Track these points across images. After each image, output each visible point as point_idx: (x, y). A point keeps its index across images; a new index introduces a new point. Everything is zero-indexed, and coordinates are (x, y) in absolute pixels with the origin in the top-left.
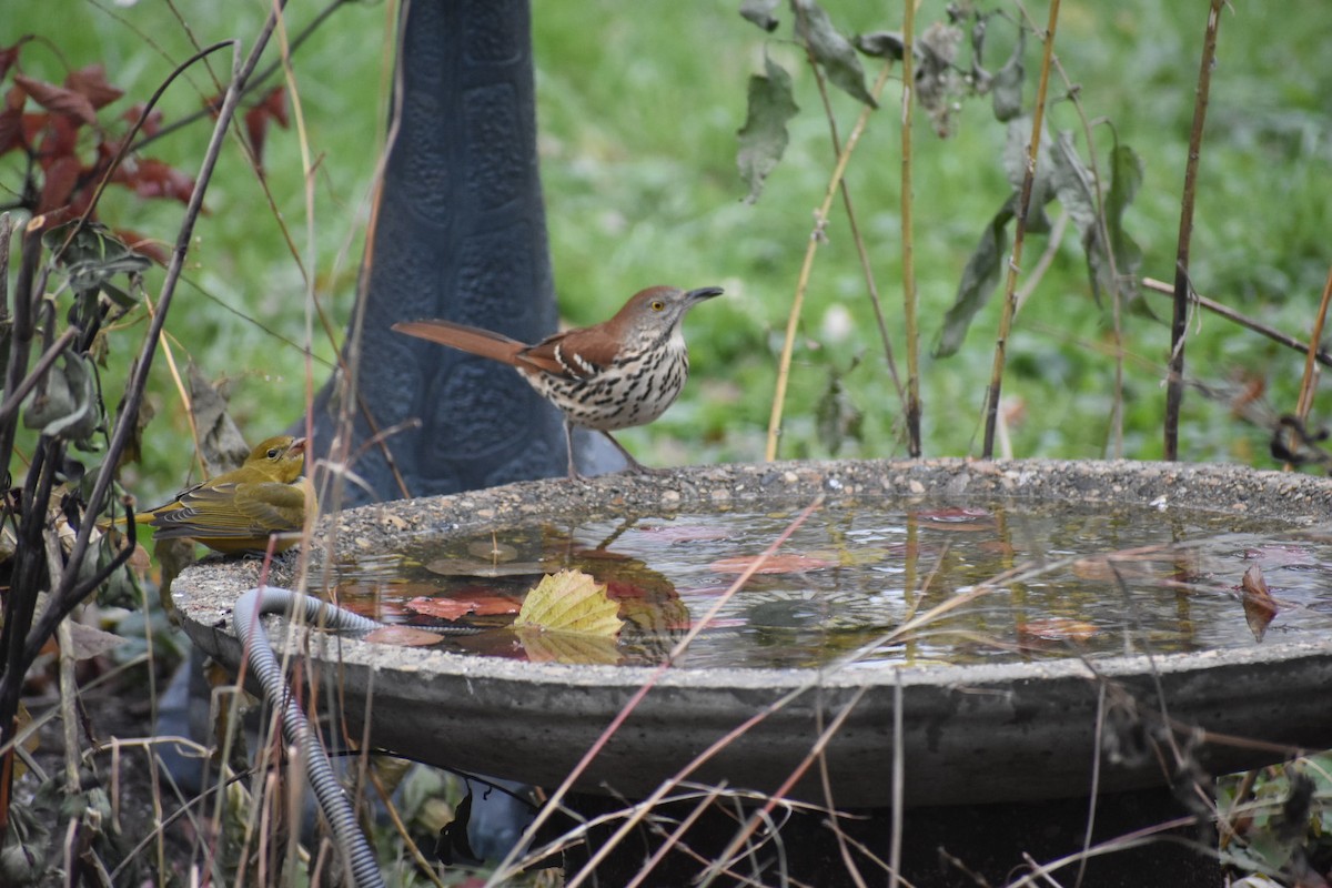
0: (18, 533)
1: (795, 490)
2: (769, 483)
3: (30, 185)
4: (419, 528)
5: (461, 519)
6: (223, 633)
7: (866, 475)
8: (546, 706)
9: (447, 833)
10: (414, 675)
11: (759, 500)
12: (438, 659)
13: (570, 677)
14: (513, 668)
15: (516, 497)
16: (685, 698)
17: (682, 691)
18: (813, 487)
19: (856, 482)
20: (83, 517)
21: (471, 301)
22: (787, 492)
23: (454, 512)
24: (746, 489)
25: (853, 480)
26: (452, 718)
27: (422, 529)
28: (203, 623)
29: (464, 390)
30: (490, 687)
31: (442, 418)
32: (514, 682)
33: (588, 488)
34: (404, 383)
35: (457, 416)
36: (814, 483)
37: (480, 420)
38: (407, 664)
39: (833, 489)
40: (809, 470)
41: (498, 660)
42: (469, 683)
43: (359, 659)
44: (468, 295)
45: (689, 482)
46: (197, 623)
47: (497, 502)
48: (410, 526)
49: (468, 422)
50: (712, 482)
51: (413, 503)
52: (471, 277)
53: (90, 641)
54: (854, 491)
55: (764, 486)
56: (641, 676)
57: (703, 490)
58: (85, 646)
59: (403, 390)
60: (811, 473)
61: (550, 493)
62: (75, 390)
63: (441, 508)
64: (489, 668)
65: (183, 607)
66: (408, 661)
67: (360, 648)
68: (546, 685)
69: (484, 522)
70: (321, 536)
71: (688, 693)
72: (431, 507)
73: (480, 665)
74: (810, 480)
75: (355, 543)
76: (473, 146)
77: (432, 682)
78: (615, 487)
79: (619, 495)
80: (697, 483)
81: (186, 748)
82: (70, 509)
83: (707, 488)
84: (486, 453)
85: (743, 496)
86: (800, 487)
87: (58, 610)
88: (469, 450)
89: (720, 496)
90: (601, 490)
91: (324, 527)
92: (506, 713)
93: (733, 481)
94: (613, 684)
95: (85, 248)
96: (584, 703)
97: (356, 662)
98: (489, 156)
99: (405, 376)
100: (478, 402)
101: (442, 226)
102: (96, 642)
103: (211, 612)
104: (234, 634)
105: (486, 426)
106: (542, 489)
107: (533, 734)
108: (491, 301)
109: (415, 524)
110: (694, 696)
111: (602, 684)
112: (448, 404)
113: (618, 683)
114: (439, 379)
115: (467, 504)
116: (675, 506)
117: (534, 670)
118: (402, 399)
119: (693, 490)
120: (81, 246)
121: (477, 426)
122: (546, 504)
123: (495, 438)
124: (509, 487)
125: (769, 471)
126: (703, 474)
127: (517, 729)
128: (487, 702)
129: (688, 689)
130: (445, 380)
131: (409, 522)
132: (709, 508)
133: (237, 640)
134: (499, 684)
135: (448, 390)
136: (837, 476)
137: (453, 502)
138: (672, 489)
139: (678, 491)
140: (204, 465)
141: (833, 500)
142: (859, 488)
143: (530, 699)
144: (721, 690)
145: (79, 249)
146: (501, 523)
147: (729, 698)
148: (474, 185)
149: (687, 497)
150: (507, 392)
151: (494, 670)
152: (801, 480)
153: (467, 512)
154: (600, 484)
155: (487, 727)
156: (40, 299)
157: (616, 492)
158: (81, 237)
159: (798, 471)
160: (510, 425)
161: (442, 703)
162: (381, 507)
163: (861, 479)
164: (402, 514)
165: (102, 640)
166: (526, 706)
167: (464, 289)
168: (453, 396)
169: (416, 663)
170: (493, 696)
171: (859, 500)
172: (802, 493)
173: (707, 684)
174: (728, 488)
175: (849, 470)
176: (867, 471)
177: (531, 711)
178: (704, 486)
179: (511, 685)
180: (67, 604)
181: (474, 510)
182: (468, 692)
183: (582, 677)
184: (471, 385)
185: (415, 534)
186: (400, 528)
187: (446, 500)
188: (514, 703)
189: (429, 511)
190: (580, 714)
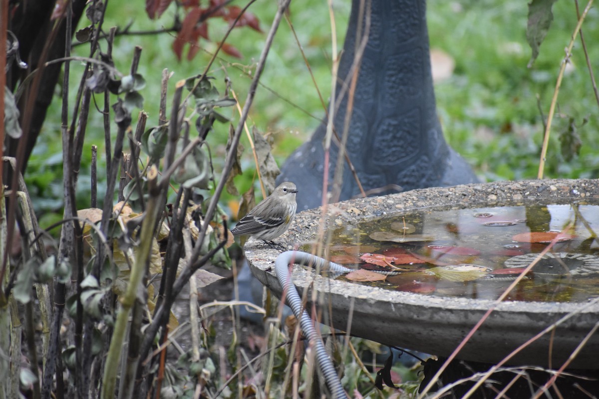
0: (170, 226)
1: (555, 195)
2: (542, 191)
3: (177, 19)
4: (366, 214)
5: (388, 209)
6: (270, 274)
7: (591, 188)
8: (431, 318)
9: (380, 374)
10: (365, 301)
11: (537, 200)
12: (377, 292)
13: (444, 304)
14: (415, 298)
15: (415, 198)
16: (502, 317)
17: (500, 313)
18: (564, 193)
19: (587, 191)
20: (202, 223)
21: (392, 87)
22: (551, 196)
23: (384, 205)
24: (530, 194)
25: (585, 190)
26: (383, 322)
27: (368, 215)
28: (260, 268)
29: (388, 131)
30: (403, 308)
31: (377, 145)
32: (415, 306)
33: (451, 193)
34: (358, 127)
35: (384, 144)
36: (565, 191)
37: (395, 146)
38: (361, 294)
39: (575, 195)
40: (563, 185)
41: (407, 293)
42: (392, 306)
43: (338, 291)
44: (390, 84)
45: (502, 190)
46: (257, 268)
47: (405, 200)
48: (362, 213)
49: (389, 147)
50: (513, 190)
51: (363, 201)
52: (392, 75)
53: (205, 278)
54: (585, 195)
55: (539, 192)
56: (479, 304)
57: (509, 195)
58: (202, 280)
59: (357, 131)
60: (564, 186)
61: (432, 196)
62: (199, 164)
63: (377, 204)
64: (402, 298)
65: (250, 259)
66: (362, 293)
67: (338, 285)
68: (431, 308)
69: (399, 211)
70: (318, 219)
71: (504, 314)
72: (372, 203)
73: (398, 296)
74: (563, 189)
75: (335, 222)
76: (394, 11)
77: (374, 304)
78: (464, 193)
79: (466, 197)
80: (506, 191)
81: (250, 308)
82: (196, 216)
83: (511, 193)
84: (398, 162)
85: (529, 198)
86: (558, 193)
87: (189, 271)
88: (389, 161)
89: (518, 197)
90: (457, 194)
91: (320, 213)
92: (411, 321)
93: (524, 190)
94: (465, 308)
95: (204, 89)
96: (451, 317)
97: (336, 293)
98: (402, 16)
99: (359, 124)
100: (394, 137)
101: (378, 50)
102: (207, 278)
103: (264, 262)
104: (275, 276)
105: (398, 149)
106: (428, 193)
107: (425, 332)
108: (401, 87)
109: (364, 212)
110: (507, 316)
111: (460, 308)
112: (380, 138)
113: (468, 308)
114: (375, 126)
115: (391, 202)
116: (495, 203)
117: (425, 300)
118: (357, 135)
119: (503, 195)
120: (202, 87)
121: (394, 149)
122: (430, 201)
123: (403, 155)
124: (411, 192)
125: (542, 184)
126: (509, 186)
127: (416, 329)
128: (401, 315)
129: (504, 312)
130: (378, 126)
131: (361, 211)
132: (512, 203)
133: (276, 278)
134: (408, 306)
135: (380, 131)
136: (577, 188)
137: (383, 200)
138: (493, 194)
139: (496, 195)
140: (261, 177)
141: (575, 200)
142: (588, 194)
143: (423, 314)
144: (520, 313)
145: (201, 89)
146: (407, 211)
147: (525, 317)
148: (394, 30)
149: (500, 198)
150: (409, 133)
151: (405, 299)
152: (558, 190)
153: (390, 205)
154: (457, 191)
155: (401, 327)
156: (182, 121)
157: (465, 195)
158: (202, 83)
159: (557, 185)
160: (410, 149)
161: (379, 315)
162: (347, 203)
163: (589, 189)
164: (358, 207)
165: (211, 278)
166: (421, 318)
167: (389, 81)
168: (382, 134)
169: (365, 294)
170: (405, 313)
171: (588, 200)
172: (559, 196)
173: (513, 310)
174: (521, 194)
175: (583, 185)
176: (593, 185)
177: (424, 321)
178: (509, 192)
179: (414, 308)
180: (194, 267)
181: (393, 204)
182: (392, 310)
183: (450, 304)
184: (391, 129)
185: (365, 217)
186: (357, 214)
187: (380, 199)
188: (415, 317)
189: (371, 205)
190: (449, 323)
